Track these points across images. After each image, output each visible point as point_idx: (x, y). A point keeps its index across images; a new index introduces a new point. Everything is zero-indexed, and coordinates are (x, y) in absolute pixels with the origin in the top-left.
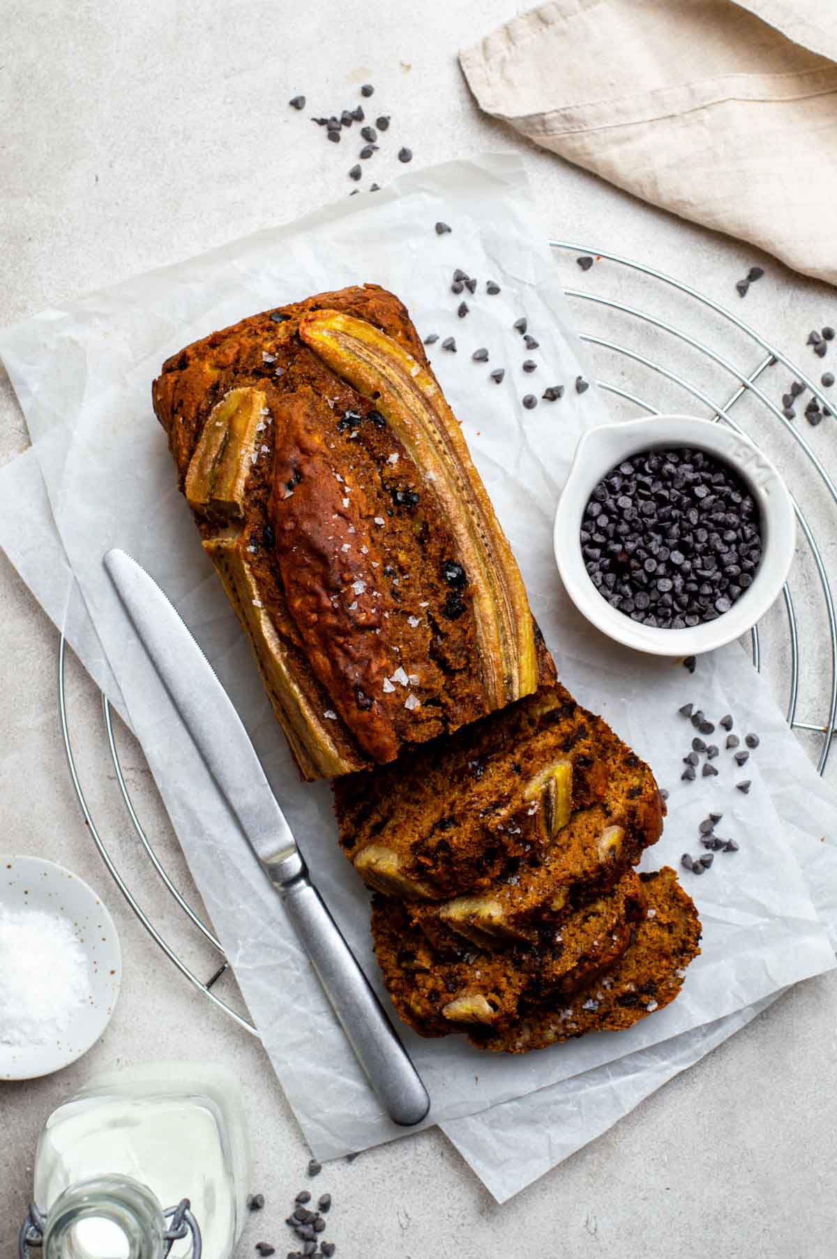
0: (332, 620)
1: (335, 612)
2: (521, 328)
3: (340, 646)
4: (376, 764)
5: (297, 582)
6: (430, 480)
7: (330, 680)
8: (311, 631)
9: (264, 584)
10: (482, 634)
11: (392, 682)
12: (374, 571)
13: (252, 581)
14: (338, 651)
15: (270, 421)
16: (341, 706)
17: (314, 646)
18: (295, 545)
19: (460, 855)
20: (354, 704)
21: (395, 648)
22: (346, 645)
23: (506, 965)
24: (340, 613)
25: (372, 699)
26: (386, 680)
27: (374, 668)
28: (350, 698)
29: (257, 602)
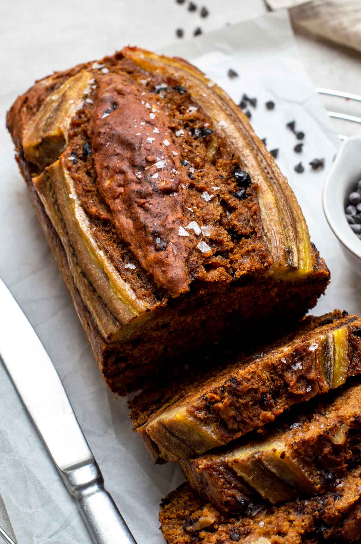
0: (135, 187)
1: (139, 182)
2: (291, 126)
3: (142, 206)
4: (170, 298)
5: (107, 167)
6: (222, 126)
7: (131, 234)
8: (117, 201)
9: (80, 182)
10: (266, 217)
11: (187, 230)
12: (174, 158)
13: (70, 183)
14: (139, 210)
15: (94, 87)
16: (140, 253)
17: (119, 211)
18: (108, 141)
19: (245, 384)
20: (152, 248)
21: (190, 209)
22: (147, 205)
23: (289, 513)
24: (143, 181)
25: (168, 242)
26: (181, 227)
27: (171, 219)
28: (148, 243)
29: (73, 196)
